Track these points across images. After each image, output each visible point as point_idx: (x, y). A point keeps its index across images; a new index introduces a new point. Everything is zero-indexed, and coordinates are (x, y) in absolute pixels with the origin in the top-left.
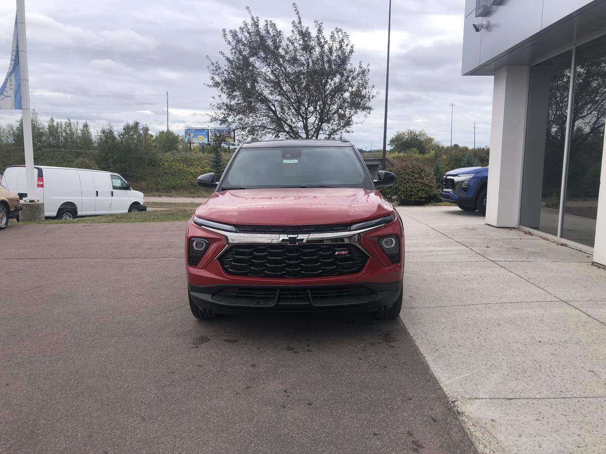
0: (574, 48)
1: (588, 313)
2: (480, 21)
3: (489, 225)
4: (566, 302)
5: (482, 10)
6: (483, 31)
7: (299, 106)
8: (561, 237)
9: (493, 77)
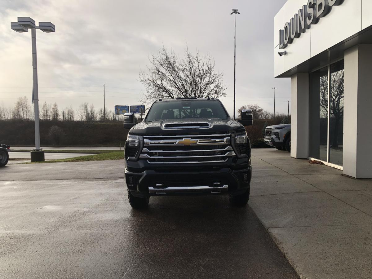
0: (329, 65)
1: (333, 196)
2: (282, 50)
3: (292, 157)
4: (324, 191)
5: (282, 45)
6: (283, 55)
7: (186, 94)
8: (329, 162)
9: (291, 78)
